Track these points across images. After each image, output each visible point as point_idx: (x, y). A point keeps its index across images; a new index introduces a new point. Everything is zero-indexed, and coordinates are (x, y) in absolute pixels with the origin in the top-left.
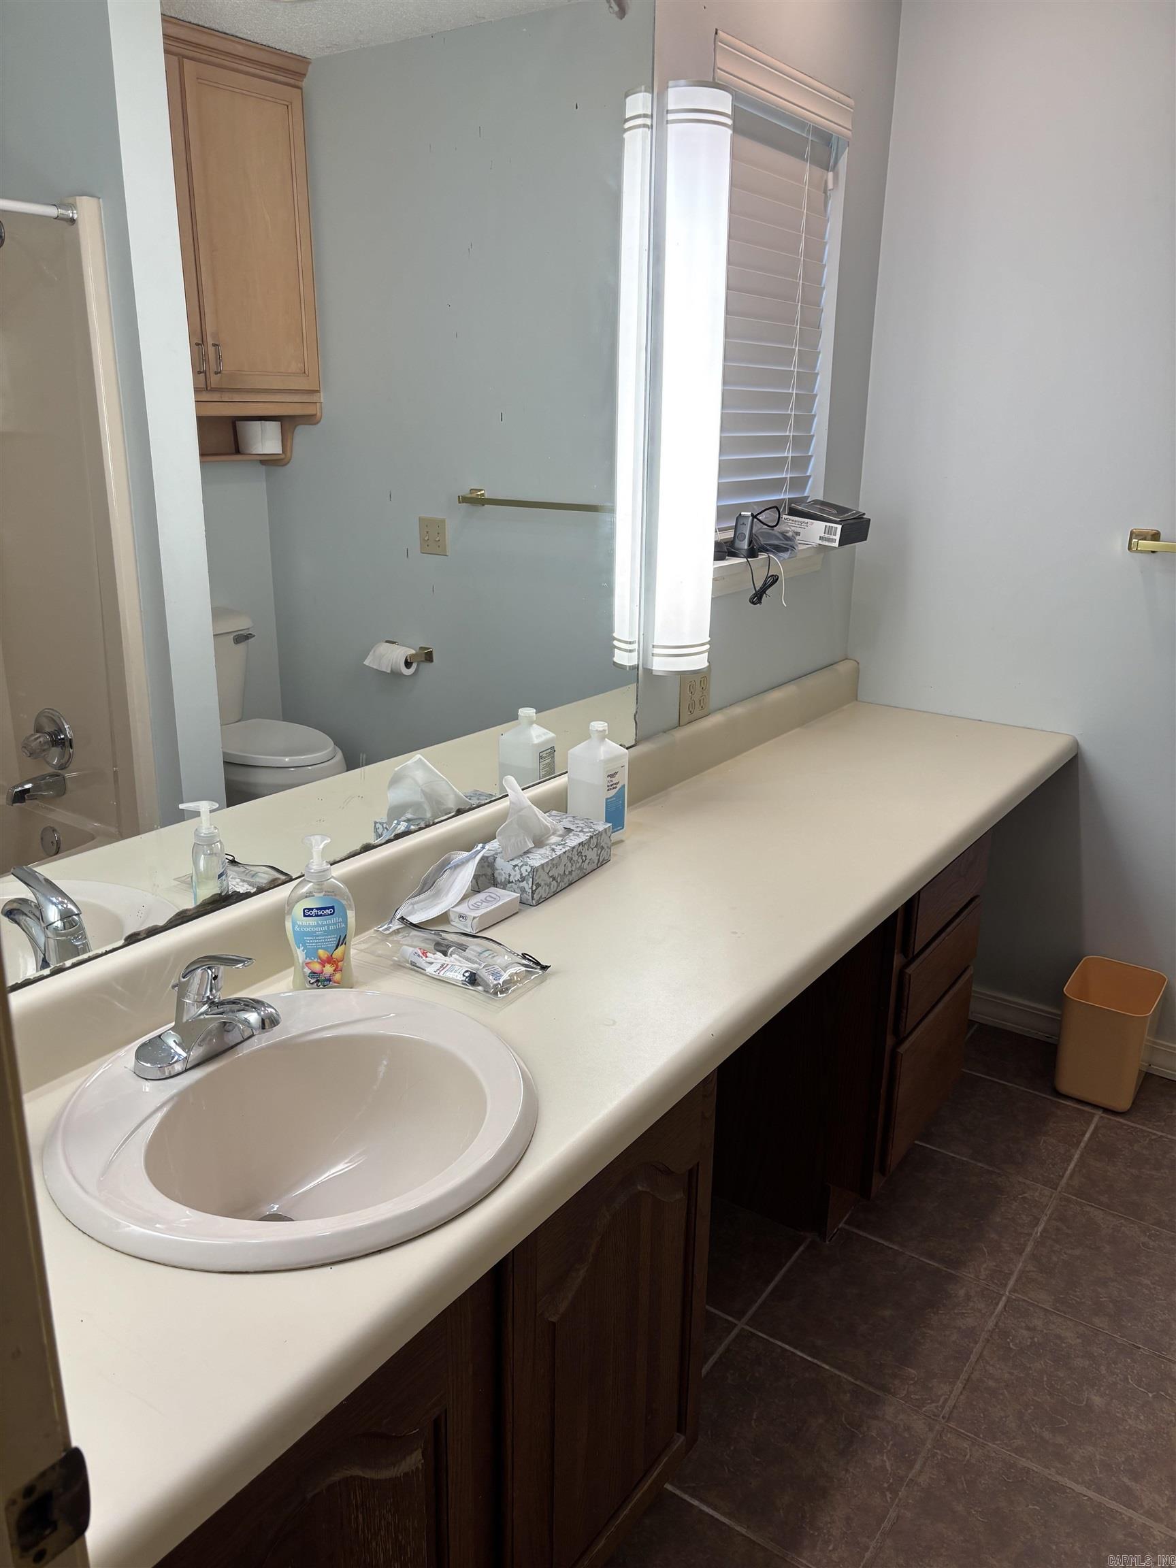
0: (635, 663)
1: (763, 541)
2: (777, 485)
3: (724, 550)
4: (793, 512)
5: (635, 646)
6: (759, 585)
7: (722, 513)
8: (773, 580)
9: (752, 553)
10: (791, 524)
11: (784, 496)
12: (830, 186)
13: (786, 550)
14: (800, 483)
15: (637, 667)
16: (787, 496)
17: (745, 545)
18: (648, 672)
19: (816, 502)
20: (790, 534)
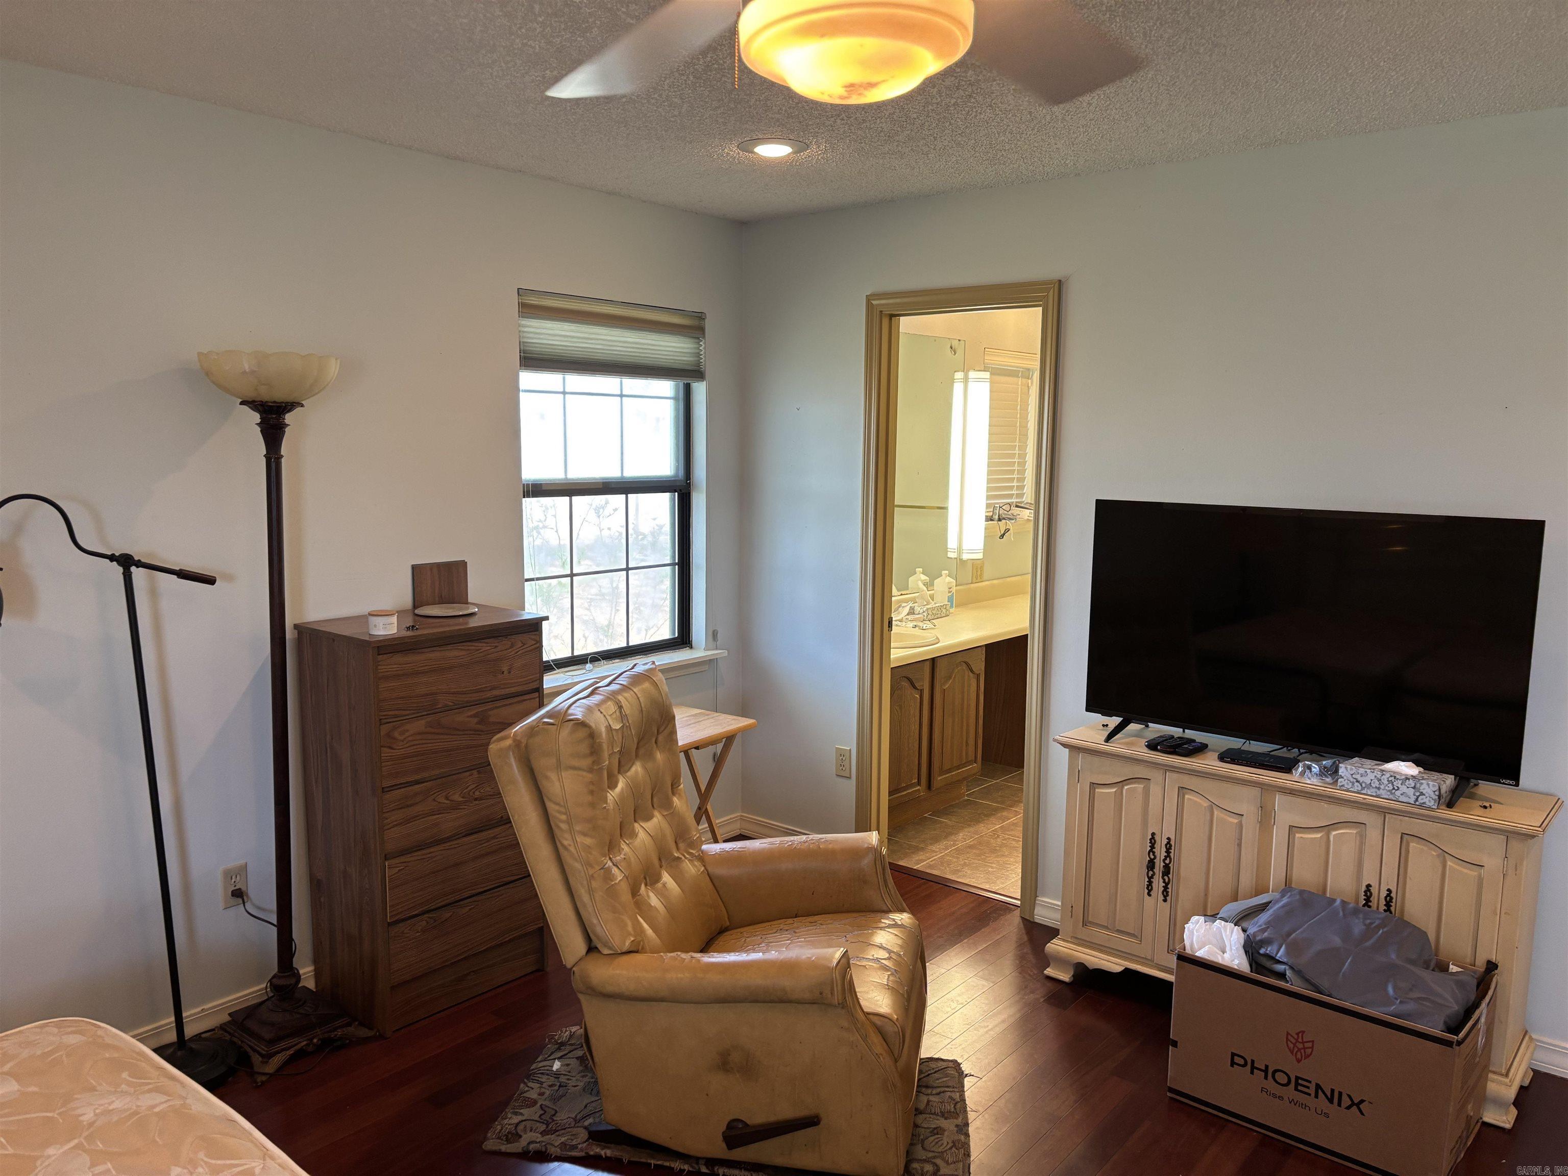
0: (956, 557)
1: (1004, 516)
2: (1011, 496)
3: (990, 519)
4: (1017, 506)
5: (956, 551)
6: (1002, 532)
7: (988, 506)
8: (1007, 530)
9: (1000, 520)
10: (1016, 511)
11: (1014, 500)
12: (1030, 385)
13: (1013, 519)
14: (1022, 495)
15: (957, 558)
16: (1015, 500)
17: (997, 517)
18: (961, 560)
19: (1027, 503)
20: (1015, 514)
